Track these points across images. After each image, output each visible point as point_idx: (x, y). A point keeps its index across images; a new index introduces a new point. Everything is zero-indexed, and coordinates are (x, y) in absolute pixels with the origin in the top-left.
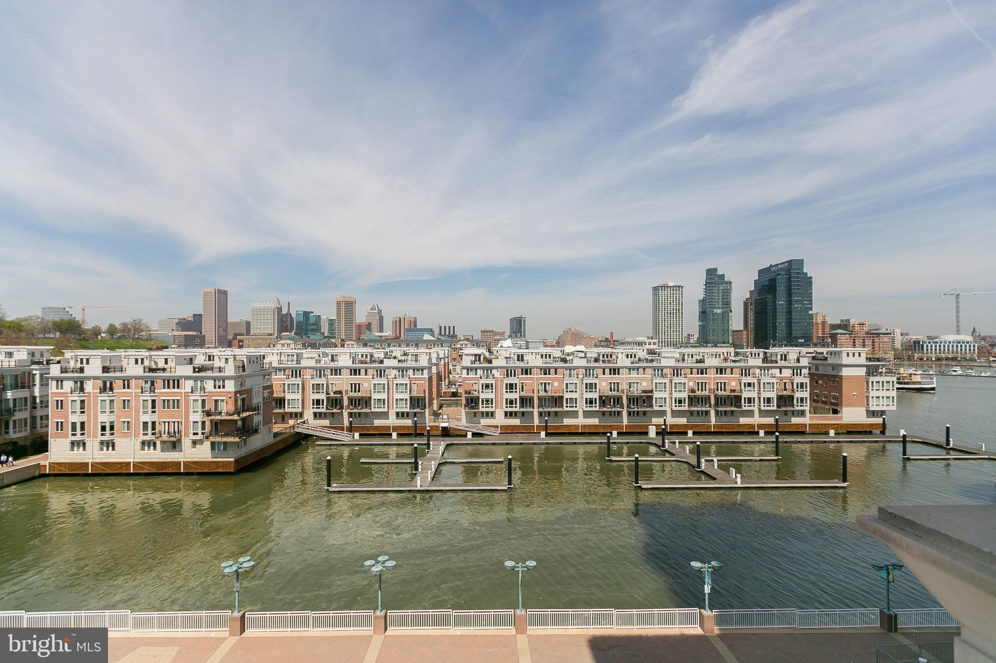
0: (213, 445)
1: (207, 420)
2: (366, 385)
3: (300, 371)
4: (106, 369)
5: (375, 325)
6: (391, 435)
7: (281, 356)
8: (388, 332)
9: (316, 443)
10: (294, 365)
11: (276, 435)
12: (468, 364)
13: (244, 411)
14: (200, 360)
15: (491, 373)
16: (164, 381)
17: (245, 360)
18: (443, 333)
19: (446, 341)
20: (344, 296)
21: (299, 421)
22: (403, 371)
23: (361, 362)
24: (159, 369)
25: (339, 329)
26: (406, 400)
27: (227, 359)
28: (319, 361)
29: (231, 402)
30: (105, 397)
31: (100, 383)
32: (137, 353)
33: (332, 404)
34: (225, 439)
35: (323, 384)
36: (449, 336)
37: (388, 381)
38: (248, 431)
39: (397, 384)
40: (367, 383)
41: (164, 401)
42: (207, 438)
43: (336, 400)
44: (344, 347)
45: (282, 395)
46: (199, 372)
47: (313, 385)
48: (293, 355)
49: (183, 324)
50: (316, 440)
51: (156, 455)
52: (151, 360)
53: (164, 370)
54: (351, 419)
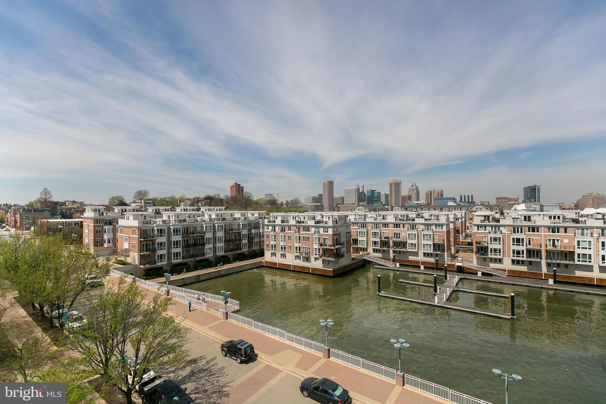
0: (323, 260)
1: (321, 248)
2: (403, 234)
3: (365, 225)
4: (282, 222)
5: (414, 196)
6: (420, 267)
7: (356, 216)
8: (422, 201)
9: (374, 266)
10: (362, 221)
11: (353, 259)
12: (479, 223)
13: (337, 245)
14: (318, 218)
15: (499, 229)
16: (303, 227)
17: (337, 218)
18: (463, 200)
19: (464, 206)
20: (394, 180)
21: (365, 253)
22: (428, 226)
23: (401, 220)
24: (302, 222)
25: (391, 200)
26: (430, 245)
27: (329, 217)
28: (375, 219)
29: (331, 239)
30: (282, 234)
31: (280, 227)
32: (295, 214)
33: (384, 245)
34: (328, 259)
35: (378, 233)
36: (468, 202)
37: (418, 232)
38: (339, 256)
39: (424, 235)
40: (404, 233)
41: (303, 237)
42: (321, 257)
43: (386, 242)
44: (393, 210)
45: (356, 238)
46: (317, 224)
47: (373, 232)
48: (362, 216)
49: (315, 200)
50: (375, 265)
51: (300, 263)
52: (298, 218)
53: (303, 222)
54: (394, 255)
